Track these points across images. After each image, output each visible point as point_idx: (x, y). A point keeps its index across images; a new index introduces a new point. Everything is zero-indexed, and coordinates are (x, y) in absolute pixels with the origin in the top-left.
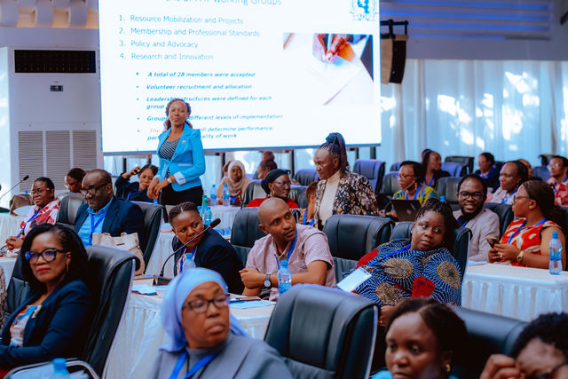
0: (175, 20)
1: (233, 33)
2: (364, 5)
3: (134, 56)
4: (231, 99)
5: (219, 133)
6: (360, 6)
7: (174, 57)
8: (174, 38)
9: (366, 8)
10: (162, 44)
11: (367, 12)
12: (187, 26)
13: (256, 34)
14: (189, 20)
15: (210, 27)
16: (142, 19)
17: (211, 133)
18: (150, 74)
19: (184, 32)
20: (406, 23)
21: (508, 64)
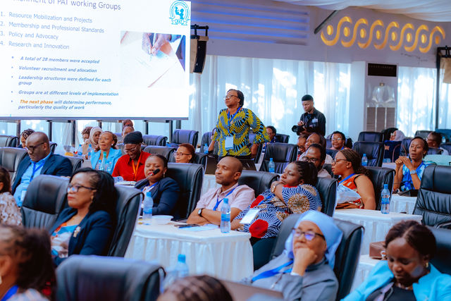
0: (42, 17)
1: (84, 29)
2: (180, 13)
3: (10, 43)
4: (81, 79)
5: (71, 105)
6: (177, 13)
7: (40, 46)
8: (40, 31)
9: (182, 15)
10: (32, 36)
11: (182, 18)
12: (51, 22)
13: (102, 31)
14: (52, 18)
15: (67, 24)
16: (18, 16)
17: (66, 105)
18: (22, 58)
19: (48, 27)
20: (207, 28)
21: (276, 62)
